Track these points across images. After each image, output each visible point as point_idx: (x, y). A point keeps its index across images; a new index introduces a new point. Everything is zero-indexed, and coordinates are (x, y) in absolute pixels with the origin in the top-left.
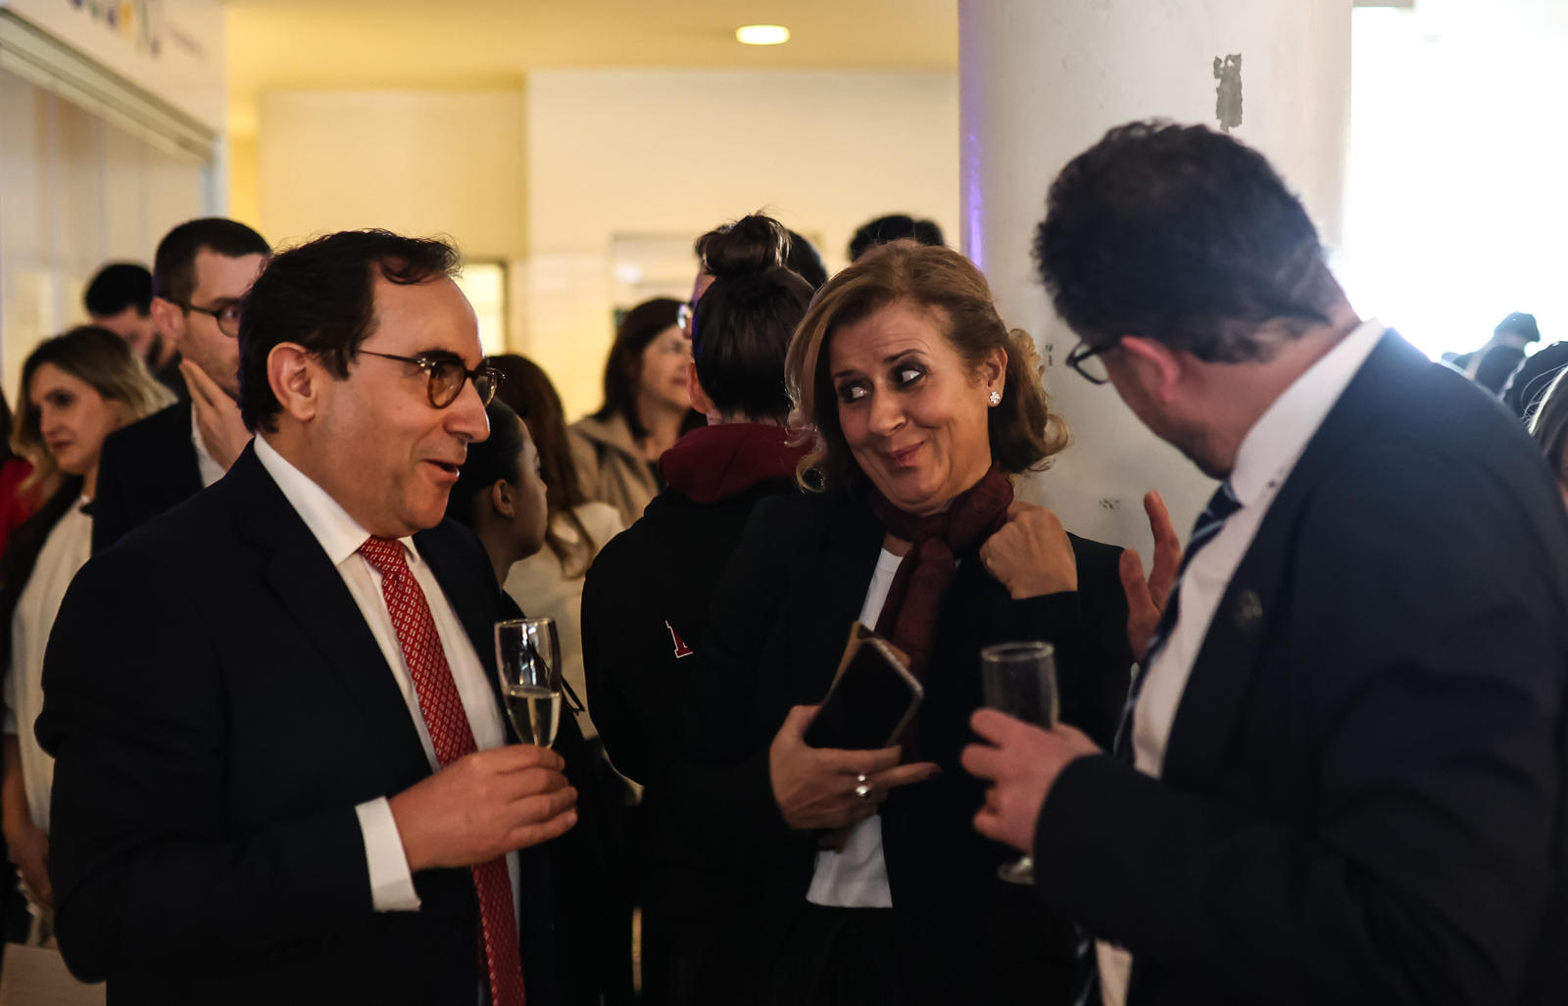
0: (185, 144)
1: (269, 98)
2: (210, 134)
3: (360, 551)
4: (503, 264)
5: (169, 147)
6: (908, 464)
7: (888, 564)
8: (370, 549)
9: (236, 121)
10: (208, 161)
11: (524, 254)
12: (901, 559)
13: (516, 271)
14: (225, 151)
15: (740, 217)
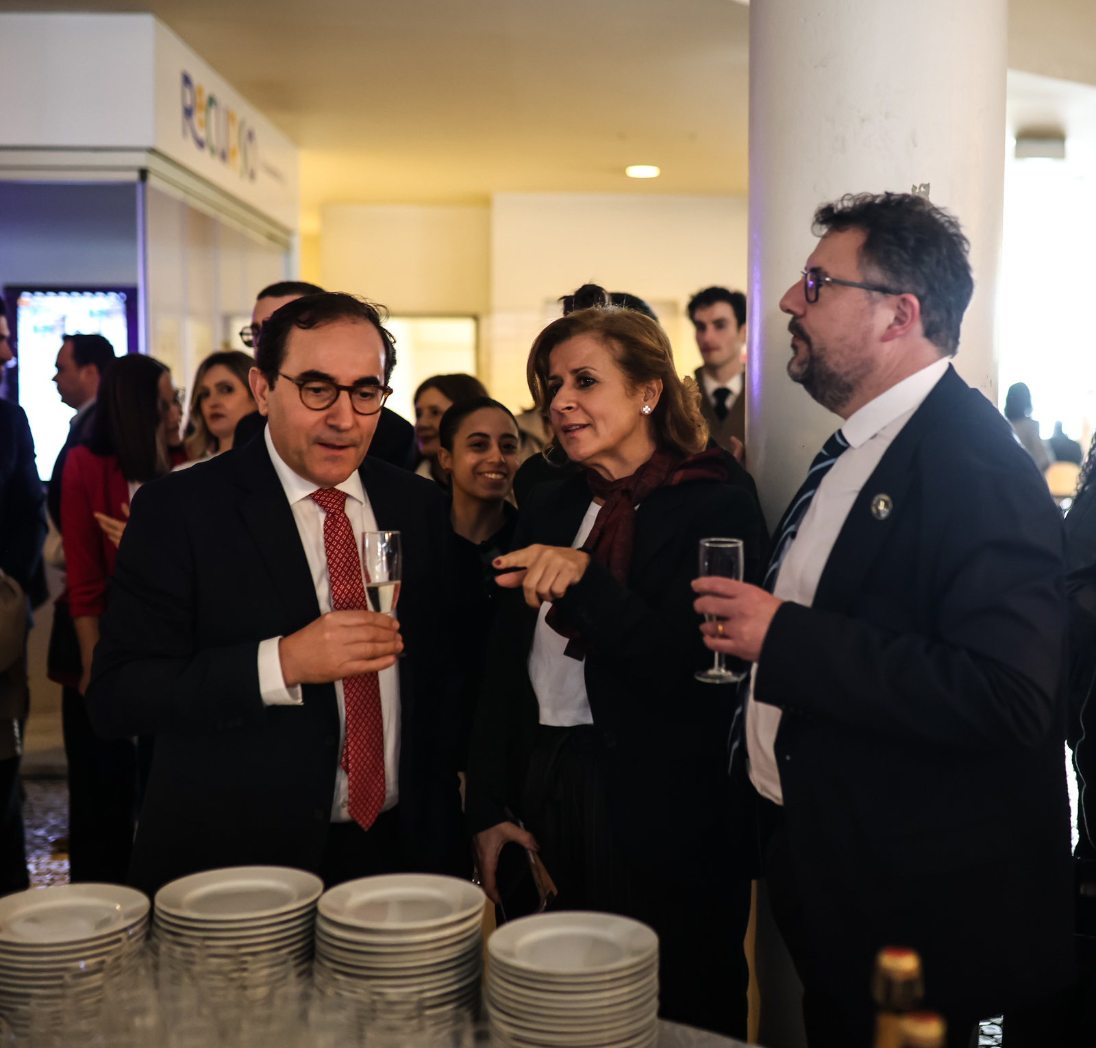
0: (271, 237)
1: (328, 209)
2: (288, 232)
3: (312, 497)
4: (476, 318)
5: (262, 240)
6: (572, 436)
7: (594, 510)
8: (317, 497)
9: (305, 224)
10: (287, 248)
11: (489, 311)
12: (601, 507)
13: (484, 322)
14: (297, 242)
15: (579, 286)
